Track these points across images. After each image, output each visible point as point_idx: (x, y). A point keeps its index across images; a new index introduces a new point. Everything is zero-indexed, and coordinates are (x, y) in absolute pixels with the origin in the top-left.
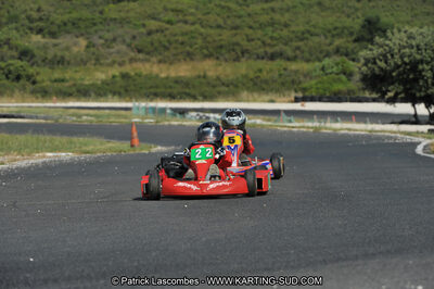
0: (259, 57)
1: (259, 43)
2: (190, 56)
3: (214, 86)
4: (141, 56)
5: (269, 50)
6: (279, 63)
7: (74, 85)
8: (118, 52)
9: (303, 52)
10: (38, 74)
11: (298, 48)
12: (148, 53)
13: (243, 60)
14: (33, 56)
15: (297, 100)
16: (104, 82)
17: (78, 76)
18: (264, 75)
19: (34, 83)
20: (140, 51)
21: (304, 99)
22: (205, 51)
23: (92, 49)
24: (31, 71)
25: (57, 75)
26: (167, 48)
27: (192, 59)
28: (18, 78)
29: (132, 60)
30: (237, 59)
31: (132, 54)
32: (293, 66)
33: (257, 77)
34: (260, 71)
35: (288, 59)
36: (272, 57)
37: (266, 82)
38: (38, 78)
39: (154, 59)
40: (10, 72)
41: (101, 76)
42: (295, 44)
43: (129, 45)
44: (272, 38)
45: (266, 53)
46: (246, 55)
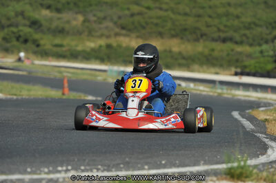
0: (214, 40)
1: (215, 29)
2: (161, 35)
3: (176, 59)
4: (124, 32)
5: (223, 35)
6: (229, 45)
7: (69, 50)
8: (107, 28)
9: (248, 38)
10: (42, 39)
11: (245, 35)
12: (130, 30)
13: (201, 41)
14: (41, 26)
15: (236, 74)
16: (93, 50)
17: (73, 43)
18: (216, 54)
19: (38, 46)
20: (123, 28)
21: (242, 74)
22: (173, 32)
23: (87, 24)
24: (37, 36)
25: (57, 41)
26: (144, 28)
27: (162, 37)
28: (26, 41)
29: (117, 35)
30: (197, 40)
31: (117, 30)
32: (239, 49)
33: (210, 55)
34: (213, 50)
35: (236, 43)
36: (224, 41)
37: (216, 59)
38: (42, 42)
39: (133, 35)
40: (20, 36)
41: (91, 45)
42: (243, 32)
43: (115, 23)
44: (225, 26)
45: (219, 37)
46: (204, 37)
